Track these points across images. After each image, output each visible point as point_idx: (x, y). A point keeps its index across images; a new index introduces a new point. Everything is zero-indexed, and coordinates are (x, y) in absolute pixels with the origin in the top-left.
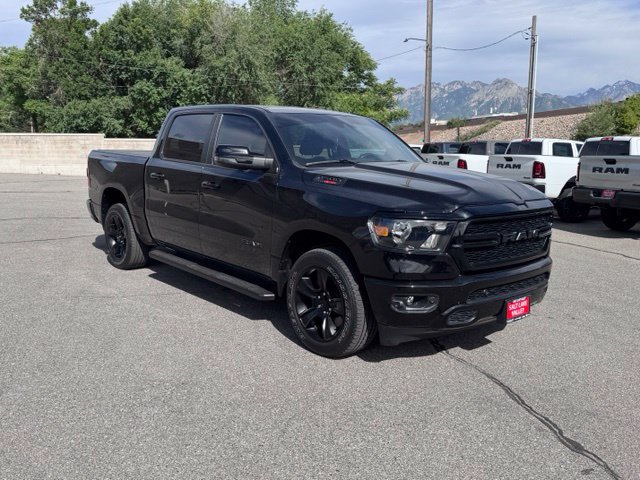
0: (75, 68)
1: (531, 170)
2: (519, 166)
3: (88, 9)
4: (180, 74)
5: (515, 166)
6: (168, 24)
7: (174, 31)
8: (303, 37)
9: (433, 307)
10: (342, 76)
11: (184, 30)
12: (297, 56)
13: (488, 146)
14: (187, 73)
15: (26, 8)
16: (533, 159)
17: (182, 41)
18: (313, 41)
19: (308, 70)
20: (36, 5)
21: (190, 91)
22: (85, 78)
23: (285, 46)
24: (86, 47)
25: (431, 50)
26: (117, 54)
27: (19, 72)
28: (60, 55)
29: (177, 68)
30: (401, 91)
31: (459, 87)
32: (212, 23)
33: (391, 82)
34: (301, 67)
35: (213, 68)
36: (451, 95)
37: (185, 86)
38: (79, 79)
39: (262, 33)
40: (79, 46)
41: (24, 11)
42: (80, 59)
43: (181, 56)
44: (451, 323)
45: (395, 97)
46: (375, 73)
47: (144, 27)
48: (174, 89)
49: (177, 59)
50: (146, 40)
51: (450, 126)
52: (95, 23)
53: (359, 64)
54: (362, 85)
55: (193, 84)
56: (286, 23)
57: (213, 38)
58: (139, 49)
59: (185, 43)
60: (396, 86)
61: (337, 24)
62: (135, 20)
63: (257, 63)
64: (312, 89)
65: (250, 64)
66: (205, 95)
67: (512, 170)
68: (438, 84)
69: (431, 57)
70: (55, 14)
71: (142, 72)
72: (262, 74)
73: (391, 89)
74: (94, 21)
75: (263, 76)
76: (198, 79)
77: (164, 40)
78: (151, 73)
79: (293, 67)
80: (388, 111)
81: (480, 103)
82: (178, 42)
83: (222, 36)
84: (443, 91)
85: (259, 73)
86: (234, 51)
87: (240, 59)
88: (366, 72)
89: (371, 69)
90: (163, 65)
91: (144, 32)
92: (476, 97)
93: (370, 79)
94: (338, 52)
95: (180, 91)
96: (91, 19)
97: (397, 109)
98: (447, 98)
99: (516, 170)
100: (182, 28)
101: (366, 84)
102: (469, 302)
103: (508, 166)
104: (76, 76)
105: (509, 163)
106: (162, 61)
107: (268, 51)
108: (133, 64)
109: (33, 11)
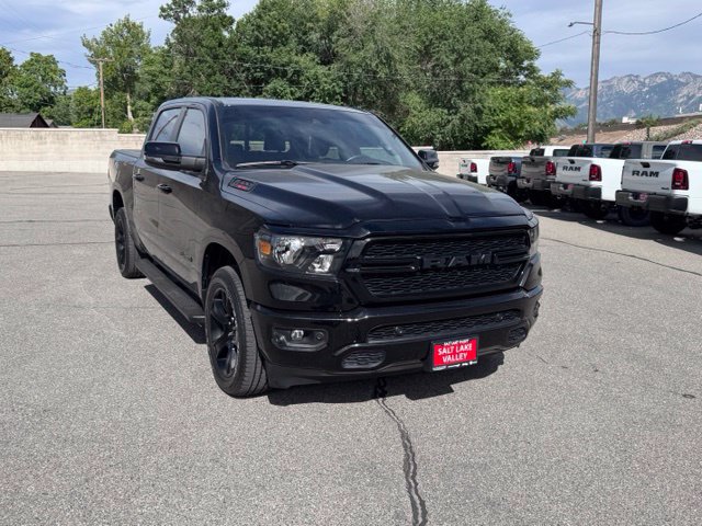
0: (209, 67)
1: (670, 178)
2: (657, 174)
3: (224, 6)
4: (313, 71)
5: (652, 174)
6: (305, 17)
7: (310, 25)
8: (453, 25)
9: (322, 345)
10: (497, 69)
11: (321, 24)
12: (443, 47)
13: (644, 148)
14: (321, 70)
15: (165, 6)
16: (675, 165)
17: (318, 35)
18: (463, 28)
19: (456, 62)
20: (174, 3)
21: (323, 90)
22: (218, 77)
23: (430, 37)
24: (220, 45)
25: (599, 35)
26: (252, 51)
27: (161, 72)
28: (195, 55)
29: (311, 65)
30: (568, 84)
31: (664, 79)
32: (349, 14)
33: (556, 74)
34: (448, 60)
35: (349, 64)
36: (653, 89)
37: (318, 84)
38: (213, 78)
39: (404, 23)
40: (215, 43)
41: (163, 10)
42: (215, 57)
43: (317, 53)
44: (348, 366)
45: (561, 92)
46: (537, 63)
47: (279, 21)
48: (308, 89)
49: (311, 55)
50: (282, 35)
51: (639, 125)
52: (231, 21)
53: (518, 54)
54: (522, 78)
55: (326, 82)
56: (434, 11)
57: (350, 30)
58: (274, 45)
59: (321, 38)
60: (563, 78)
61: (493, 9)
62: (271, 14)
63: (397, 57)
64: (459, 83)
65: (389, 57)
66: (340, 94)
67: (649, 178)
68: (637, 76)
69: (599, 43)
70: (193, 12)
71: (277, 70)
72: (402, 69)
73: (557, 82)
74: (231, 17)
75: (403, 71)
76: (332, 77)
77: (300, 35)
78: (286, 71)
79: (437, 59)
80: (553, 108)
81: (689, 98)
82: (314, 37)
83: (360, 27)
84: (643, 84)
85: (398, 67)
86: (372, 45)
87: (378, 52)
88: (526, 63)
89: (532, 59)
90: (297, 63)
91: (279, 27)
92: (685, 91)
93: (532, 71)
94: (492, 41)
95: (313, 91)
96: (228, 15)
97: (563, 105)
98: (647, 92)
99: (653, 178)
100: (318, 21)
101: (526, 76)
102: (371, 342)
103: (645, 173)
104: (209, 76)
105: (646, 169)
106: (296, 58)
107: (412, 43)
108: (268, 61)
109: (172, 9)
